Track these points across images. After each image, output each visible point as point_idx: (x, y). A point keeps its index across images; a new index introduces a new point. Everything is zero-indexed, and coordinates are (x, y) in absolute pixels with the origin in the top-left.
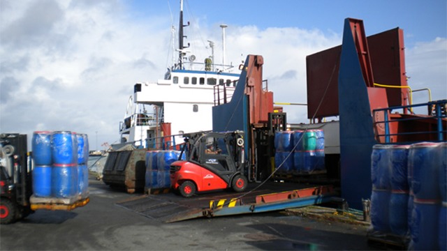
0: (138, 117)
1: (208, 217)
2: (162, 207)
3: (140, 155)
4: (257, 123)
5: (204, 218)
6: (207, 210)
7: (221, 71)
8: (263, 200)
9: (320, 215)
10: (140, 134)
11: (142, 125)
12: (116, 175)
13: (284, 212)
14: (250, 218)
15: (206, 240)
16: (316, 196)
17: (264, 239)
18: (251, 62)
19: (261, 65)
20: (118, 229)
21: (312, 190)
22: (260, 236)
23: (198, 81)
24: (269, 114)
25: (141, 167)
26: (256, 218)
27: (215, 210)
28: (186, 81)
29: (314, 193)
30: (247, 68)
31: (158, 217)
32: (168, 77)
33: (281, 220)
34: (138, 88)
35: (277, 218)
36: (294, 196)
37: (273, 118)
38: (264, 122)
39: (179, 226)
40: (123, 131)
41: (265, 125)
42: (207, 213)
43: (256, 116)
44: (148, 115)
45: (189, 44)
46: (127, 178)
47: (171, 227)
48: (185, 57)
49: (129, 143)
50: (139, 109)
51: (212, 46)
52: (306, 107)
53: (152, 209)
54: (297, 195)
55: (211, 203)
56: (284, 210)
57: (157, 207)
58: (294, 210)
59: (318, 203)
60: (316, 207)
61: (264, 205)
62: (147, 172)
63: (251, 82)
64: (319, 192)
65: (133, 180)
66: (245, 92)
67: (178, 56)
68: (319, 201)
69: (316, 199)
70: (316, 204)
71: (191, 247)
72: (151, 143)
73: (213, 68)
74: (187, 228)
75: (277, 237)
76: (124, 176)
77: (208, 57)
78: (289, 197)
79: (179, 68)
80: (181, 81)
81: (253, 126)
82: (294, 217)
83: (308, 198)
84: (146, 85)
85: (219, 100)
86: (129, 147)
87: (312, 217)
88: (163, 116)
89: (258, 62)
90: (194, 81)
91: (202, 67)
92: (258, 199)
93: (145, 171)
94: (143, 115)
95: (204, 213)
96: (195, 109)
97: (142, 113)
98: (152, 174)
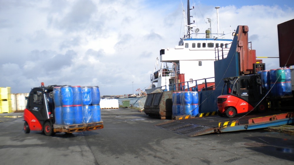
0: (163, 71)
1: (217, 133)
2: (186, 127)
3: (168, 95)
4: (245, 71)
5: (215, 133)
6: (217, 129)
7: (216, 38)
8: (253, 122)
9: (292, 131)
10: (165, 82)
11: (165, 76)
12: (153, 108)
13: (267, 129)
14: (245, 134)
15: (220, 146)
16: (288, 119)
17: (258, 146)
18: (240, 30)
19: (247, 32)
20: (163, 140)
21: (285, 115)
22: (254, 144)
23: (202, 45)
24: (254, 65)
25: (169, 103)
26: (249, 133)
27: (222, 128)
28: (194, 46)
29: (287, 117)
30: (237, 35)
31: (185, 133)
32: (181, 43)
33: (266, 135)
34: (162, 52)
35: (263, 133)
36: (274, 118)
37: (257, 67)
38: (250, 70)
39: (200, 139)
40: (153, 81)
41: (250, 72)
42: (217, 131)
43: (244, 66)
44: (169, 70)
45: (194, 21)
46: (161, 110)
47: (196, 139)
48: (192, 30)
49: (158, 88)
50: (163, 66)
51: (209, 22)
52: (279, 59)
53: (180, 128)
54: (275, 118)
55: (219, 124)
56: (267, 128)
57: (183, 127)
58: (274, 128)
59: (289, 123)
60: (288, 126)
61: (254, 125)
62: (173, 106)
63: (241, 44)
64: (290, 116)
65: (164, 111)
66: (237, 51)
67: (187, 30)
68: (290, 122)
69: (288, 121)
70: (288, 124)
71: (212, 151)
72: (172, 87)
73: (212, 36)
74: (206, 140)
75: (266, 145)
76: (159, 108)
77: (207, 29)
78: (271, 119)
79: (188, 37)
80: (190, 46)
81: (243, 73)
82: (274, 132)
83: (283, 120)
84: (168, 50)
85: (218, 57)
86: (159, 91)
87: (287, 132)
88: (179, 69)
89: (245, 30)
90: (199, 45)
91: (204, 36)
92: (250, 121)
93: (172, 105)
94: (166, 70)
95: (215, 130)
96: (200, 64)
97: (165, 68)
98: (177, 107)
